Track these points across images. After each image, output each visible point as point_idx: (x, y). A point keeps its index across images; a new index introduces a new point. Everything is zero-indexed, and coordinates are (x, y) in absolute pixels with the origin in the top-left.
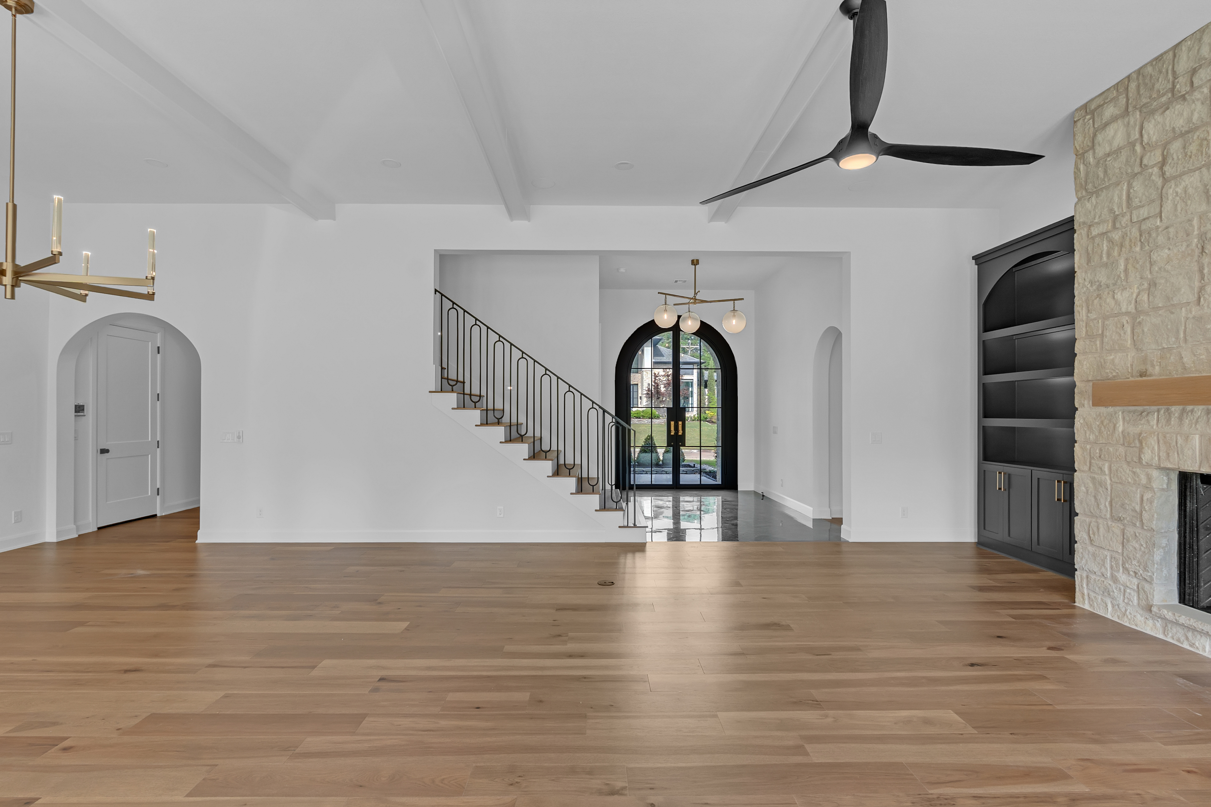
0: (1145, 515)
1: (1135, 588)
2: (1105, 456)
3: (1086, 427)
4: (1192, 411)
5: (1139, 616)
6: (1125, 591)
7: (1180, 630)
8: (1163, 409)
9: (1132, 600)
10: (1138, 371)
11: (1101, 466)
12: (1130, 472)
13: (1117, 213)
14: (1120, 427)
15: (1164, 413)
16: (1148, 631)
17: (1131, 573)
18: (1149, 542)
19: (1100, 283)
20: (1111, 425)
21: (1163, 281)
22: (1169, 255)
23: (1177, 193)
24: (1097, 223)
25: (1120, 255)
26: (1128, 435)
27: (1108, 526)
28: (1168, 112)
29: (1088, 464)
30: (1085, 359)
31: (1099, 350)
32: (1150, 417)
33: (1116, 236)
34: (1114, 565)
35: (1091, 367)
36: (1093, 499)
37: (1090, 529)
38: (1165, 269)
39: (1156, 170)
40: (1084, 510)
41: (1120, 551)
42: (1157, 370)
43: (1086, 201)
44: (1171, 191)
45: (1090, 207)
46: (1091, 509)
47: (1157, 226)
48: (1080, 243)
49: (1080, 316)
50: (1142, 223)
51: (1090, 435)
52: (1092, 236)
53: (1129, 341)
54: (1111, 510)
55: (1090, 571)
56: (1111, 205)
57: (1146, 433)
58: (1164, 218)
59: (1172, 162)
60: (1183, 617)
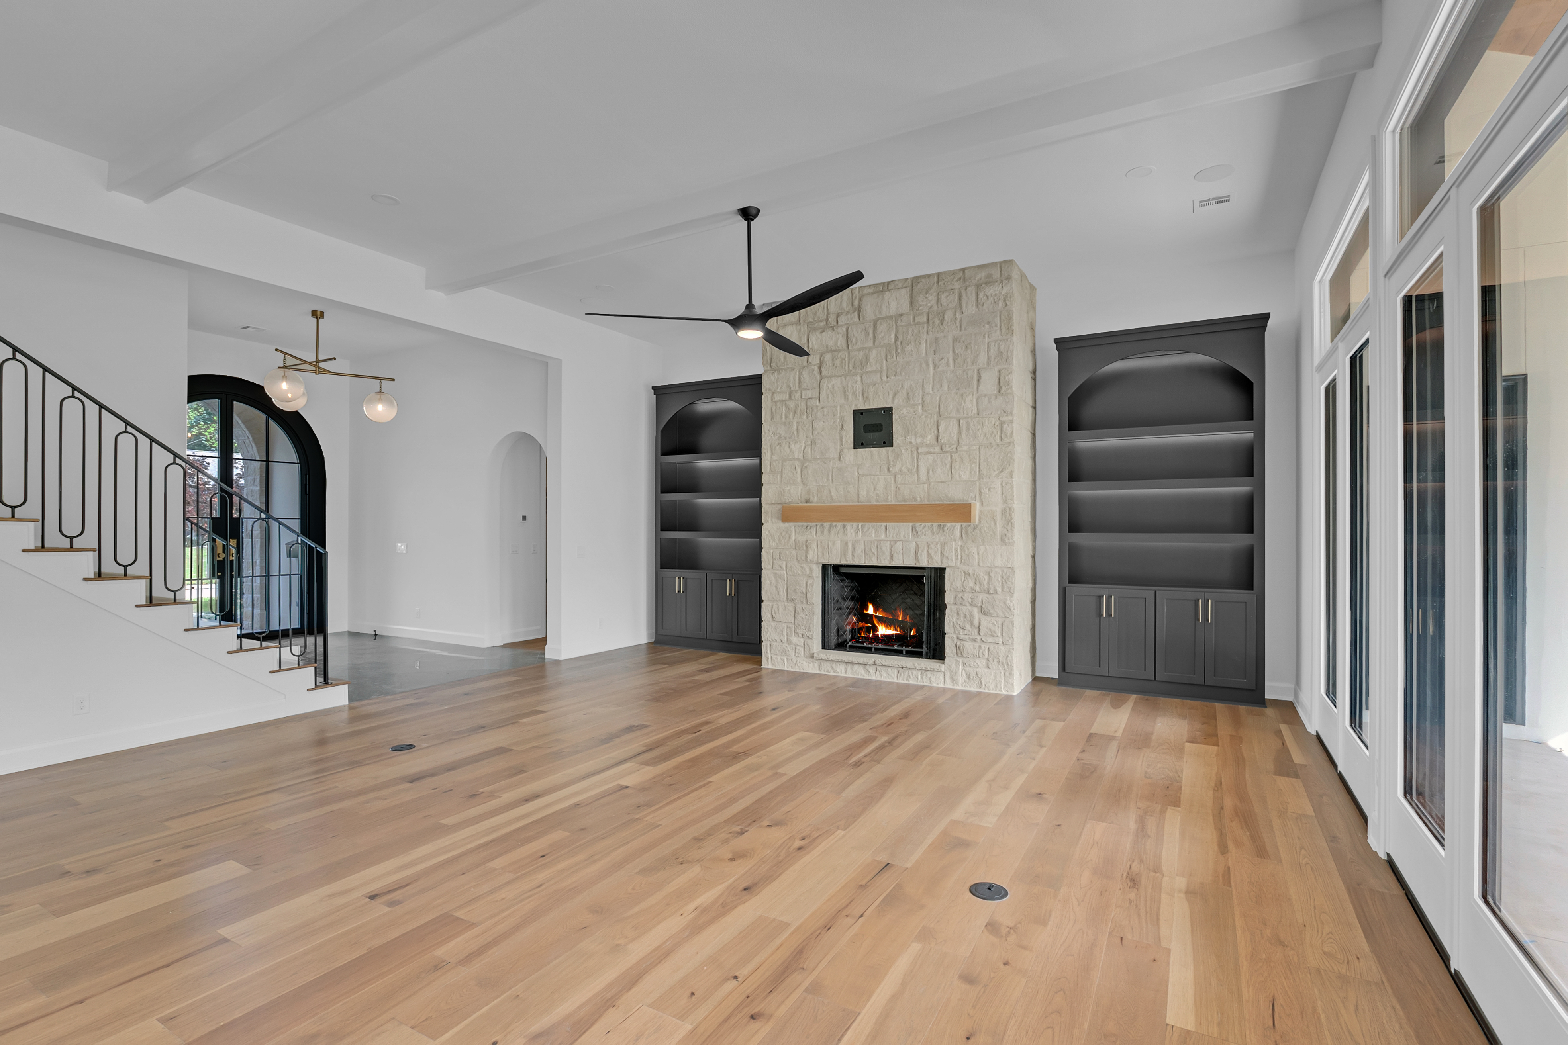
0: (809, 594)
1: (802, 644)
2: (783, 557)
3: (770, 537)
4: (836, 526)
5: (805, 663)
6: (795, 648)
8: (819, 524)
10: (804, 500)
11: (779, 564)
12: (799, 567)
13: (792, 389)
14: (793, 538)
15: (820, 527)
16: (810, 671)
17: (800, 635)
19: (779, 435)
20: (788, 536)
21: (820, 442)
22: (823, 426)
23: (828, 387)
24: (778, 392)
25: (793, 418)
26: (798, 542)
27: (785, 606)
28: (824, 333)
29: (771, 564)
30: (769, 487)
31: (779, 483)
32: (812, 530)
33: (792, 405)
34: (789, 633)
35: (773, 494)
36: (775, 589)
37: (772, 609)
38: (821, 434)
39: (816, 368)
40: (769, 597)
41: (793, 622)
42: (816, 499)
43: (771, 374)
44: (825, 385)
45: (773, 379)
46: (774, 596)
47: (817, 405)
48: (766, 403)
49: (766, 456)
50: (808, 400)
51: (772, 543)
52: (775, 400)
53: (799, 479)
54: (787, 594)
55: (773, 640)
56: (788, 383)
57: (811, 541)
58: (821, 401)
59: (826, 367)
60: (832, 655)
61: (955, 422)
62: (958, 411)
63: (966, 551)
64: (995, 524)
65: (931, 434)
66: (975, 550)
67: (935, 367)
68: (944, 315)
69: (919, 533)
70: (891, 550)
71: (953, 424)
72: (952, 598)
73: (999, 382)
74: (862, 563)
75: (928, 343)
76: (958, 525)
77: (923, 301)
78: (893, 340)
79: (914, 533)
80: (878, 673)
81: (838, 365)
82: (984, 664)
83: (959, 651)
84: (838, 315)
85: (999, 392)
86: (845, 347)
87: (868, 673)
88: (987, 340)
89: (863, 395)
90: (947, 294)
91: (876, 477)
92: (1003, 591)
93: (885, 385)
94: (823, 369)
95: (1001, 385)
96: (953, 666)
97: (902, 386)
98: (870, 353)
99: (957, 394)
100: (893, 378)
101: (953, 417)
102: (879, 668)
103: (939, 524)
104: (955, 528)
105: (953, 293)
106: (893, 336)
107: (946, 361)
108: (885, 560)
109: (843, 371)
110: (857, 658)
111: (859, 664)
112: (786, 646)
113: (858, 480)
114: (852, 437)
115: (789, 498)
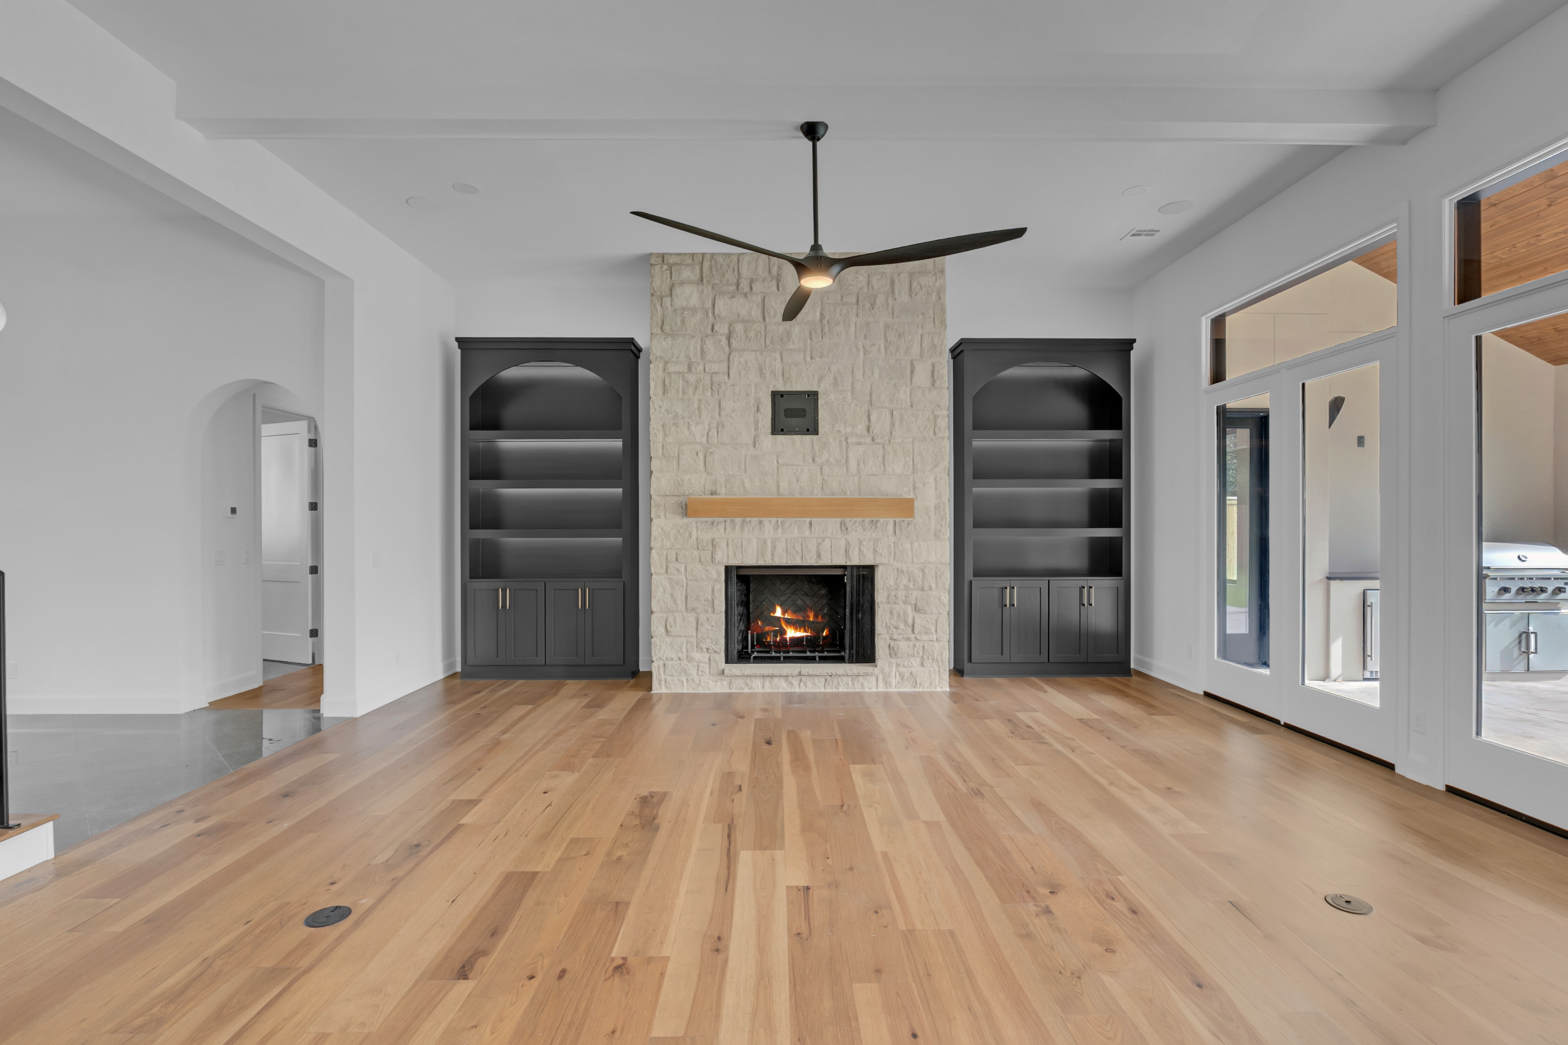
1: (707, 661)
2: (681, 559)
3: (664, 535)
4: (750, 522)
5: (711, 681)
6: (698, 666)
7: (742, 681)
8: (728, 520)
9: (705, 671)
10: (709, 491)
11: (678, 568)
12: (703, 570)
13: (692, 360)
14: (694, 535)
15: (730, 523)
16: (718, 691)
17: (704, 650)
18: (720, 623)
19: (677, 413)
20: (687, 533)
21: (728, 425)
22: (734, 406)
23: (740, 362)
24: (673, 361)
25: (694, 395)
26: (702, 541)
27: (684, 618)
28: (734, 299)
29: (664, 567)
30: (663, 476)
31: (675, 470)
32: (719, 526)
33: (692, 378)
34: (690, 648)
35: (669, 484)
36: (669, 597)
37: (668, 623)
38: (731, 416)
39: (724, 339)
40: (661, 608)
41: (695, 635)
42: (723, 491)
43: (662, 339)
44: (736, 359)
45: (666, 346)
46: (669, 606)
47: (726, 382)
48: (656, 373)
49: (656, 438)
50: (714, 375)
51: (666, 542)
52: (669, 371)
53: (702, 466)
54: (686, 602)
55: (667, 659)
56: (687, 352)
57: (718, 539)
58: (731, 377)
59: (737, 338)
60: (747, 670)
61: (887, 413)
62: (891, 401)
63: (900, 546)
64: (930, 519)
65: (861, 424)
66: (908, 546)
67: (865, 352)
68: (875, 299)
69: (849, 529)
70: (819, 548)
71: (886, 414)
72: (885, 597)
73: (933, 376)
74: (784, 563)
75: (858, 326)
76: (891, 521)
77: (853, 281)
78: (818, 318)
79: (844, 529)
80: (802, 684)
81: (752, 337)
82: (918, 663)
83: (892, 651)
84: (752, 282)
85: (933, 385)
86: (760, 318)
87: (790, 685)
88: (920, 331)
89: (783, 375)
90: (879, 277)
91: (799, 468)
92: (937, 587)
93: (810, 366)
94: (732, 341)
95: (935, 378)
96: (887, 668)
97: (829, 369)
98: (792, 329)
99: (889, 383)
100: (818, 359)
101: (886, 408)
102: (804, 679)
103: (872, 519)
104: (889, 524)
105: (885, 277)
106: (818, 314)
107: (878, 347)
108: (811, 559)
109: (759, 346)
110: (778, 670)
111: (780, 676)
112: (686, 665)
113: (778, 469)
114: (770, 422)
115: (689, 489)
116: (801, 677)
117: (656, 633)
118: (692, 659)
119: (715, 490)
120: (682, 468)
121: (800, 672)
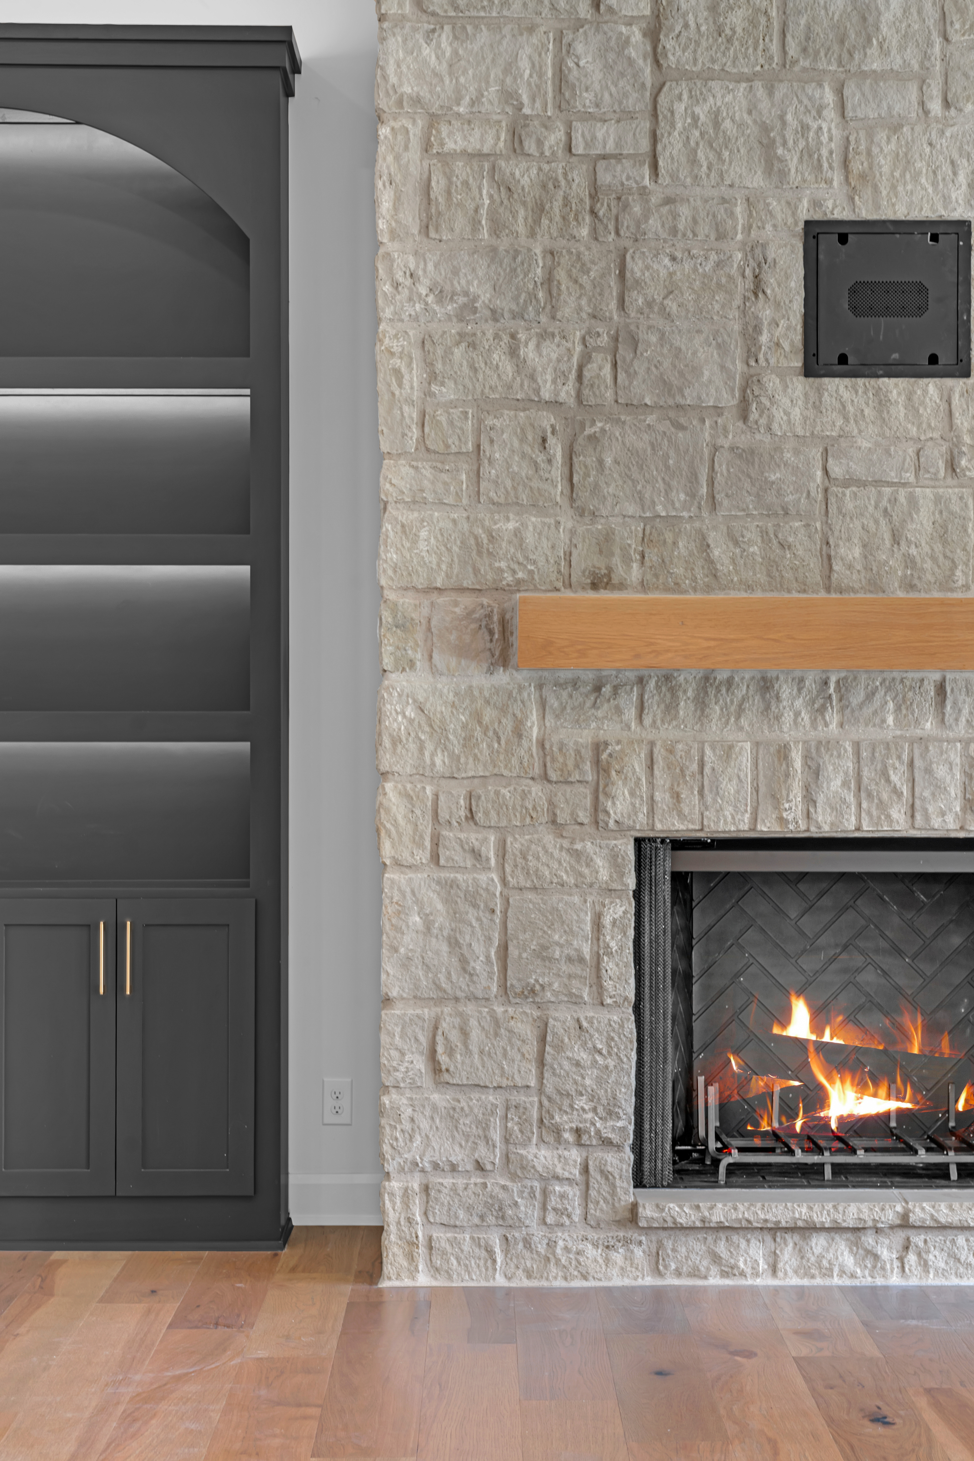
1: (576, 1172)
2: (486, 813)
3: (427, 729)
5: (590, 1247)
6: (545, 1193)
7: (699, 1247)
9: (570, 1209)
10: (587, 573)
11: (477, 844)
12: (564, 854)
13: (527, 111)
14: (534, 730)
15: (658, 687)
16: (615, 1280)
17: (567, 1135)
18: (616, 1038)
19: (475, 299)
20: (508, 724)
21: (654, 339)
22: (671, 274)
23: (695, 119)
24: (459, 114)
25: (532, 234)
26: (561, 750)
27: (496, 1020)
29: (428, 843)
30: (423, 521)
31: (465, 501)
33: (524, 174)
34: (516, 1127)
35: (443, 548)
36: (445, 948)
37: (439, 1039)
38: (663, 308)
39: (636, 35)
40: (417, 987)
41: (533, 1083)
43: (420, 37)
44: (680, 108)
46: (442, 977)
47: (645, 187)
48: (397, 158)
49: (400, 385)
50: (601, 165)
51: (433, 755)
52: (446, 149)
53: (559, 489)
54: (504, 969)
55: (436, 1166)
56: (509, 80)
57: (618, 742)
58: (662, 171)
59: (684, 34)
60: (720, 1205)
80: (912, 1258)
81: (739, 30)
87: (870, 1262)
89: (845, 163)
91: (902, 495)
93: (942, 132)
94: (668, 43)
102: (918, 1239)
108: (943, 814)
109: (761, 61)
110: (829, 1206)
111: (836, 1229)
112: (504, 1188)
113: (827, 500)
114: (800, 328)
115: (516, 567)
116: (910, 1233)
117: (399, 1075)
118: (523, 1168)
119: (604, 571)
120: (492, 494)
121: (905, 1216)
